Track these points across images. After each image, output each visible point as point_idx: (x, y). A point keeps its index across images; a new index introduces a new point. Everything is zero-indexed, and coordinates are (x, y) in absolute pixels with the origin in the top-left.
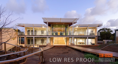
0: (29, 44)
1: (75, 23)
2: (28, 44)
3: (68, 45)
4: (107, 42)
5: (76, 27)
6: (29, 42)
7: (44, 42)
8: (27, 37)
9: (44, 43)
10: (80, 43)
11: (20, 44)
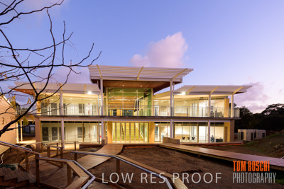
0: (47, 139)
1: (176, 83)
2: (44, 139)
3: (152, 142)
4: (252, 134)
5: (179, 93)
6: (47, 134)
7: (87, 134)
8: (42, 122)
9: (87, 137)
10: (184, 138)
11: (20, 140)
